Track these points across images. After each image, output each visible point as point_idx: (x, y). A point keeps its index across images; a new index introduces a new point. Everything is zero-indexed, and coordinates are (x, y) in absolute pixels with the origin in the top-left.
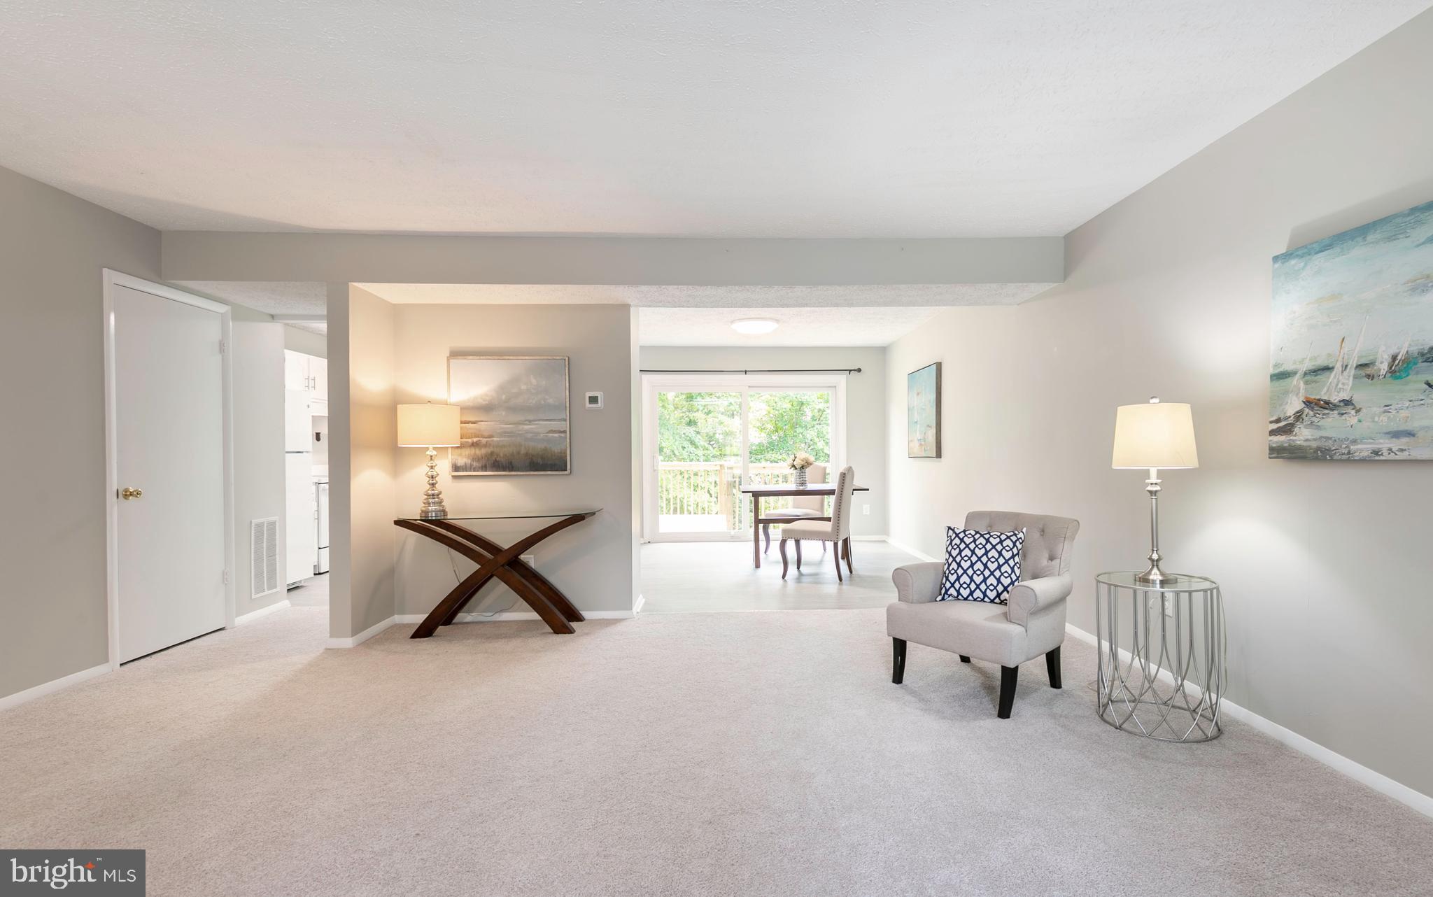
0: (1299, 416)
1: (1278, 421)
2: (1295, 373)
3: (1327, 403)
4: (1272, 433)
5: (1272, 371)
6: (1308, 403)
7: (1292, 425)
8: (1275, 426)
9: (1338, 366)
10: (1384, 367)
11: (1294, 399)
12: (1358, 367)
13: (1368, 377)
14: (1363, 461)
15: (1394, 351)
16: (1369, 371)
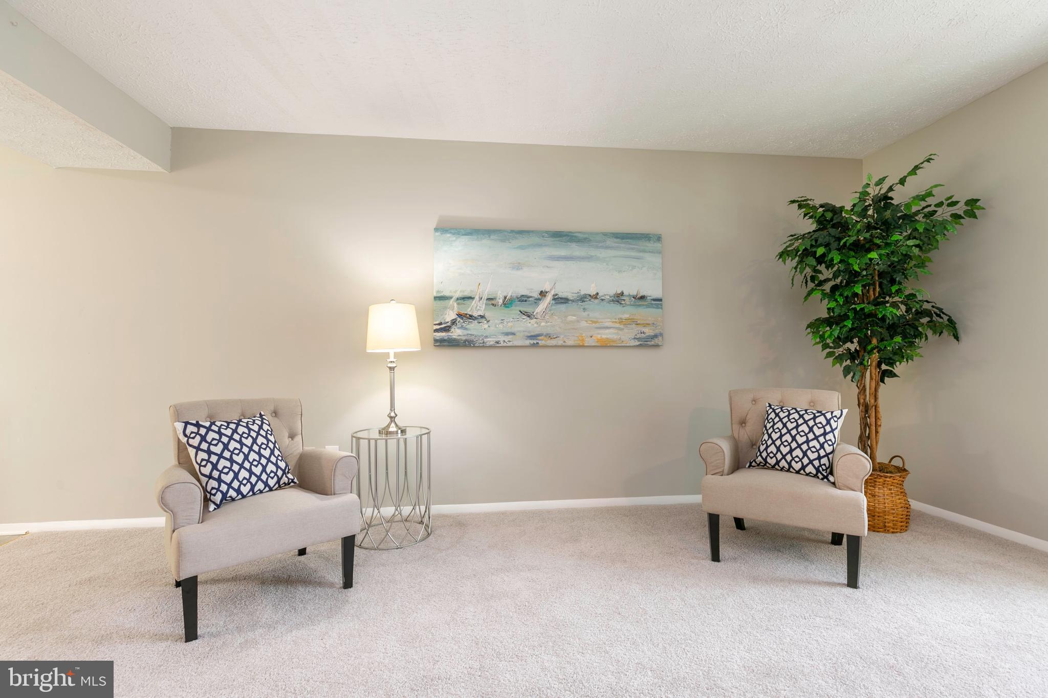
0: (454, 322)
1: (440, 324)
2: (451, 298)
3: (471, 316)
4: (436, 331)
5: (435, 294)
6: (460, 315)
7: (450, 327)
8: (438, 327)
9: (477, 298)
10: (501, 301)
11: (451, 312)
12: (487, 299)
13: (493, 305)
14: (491, 347)
15: (505, 294)
16: (493, 302)
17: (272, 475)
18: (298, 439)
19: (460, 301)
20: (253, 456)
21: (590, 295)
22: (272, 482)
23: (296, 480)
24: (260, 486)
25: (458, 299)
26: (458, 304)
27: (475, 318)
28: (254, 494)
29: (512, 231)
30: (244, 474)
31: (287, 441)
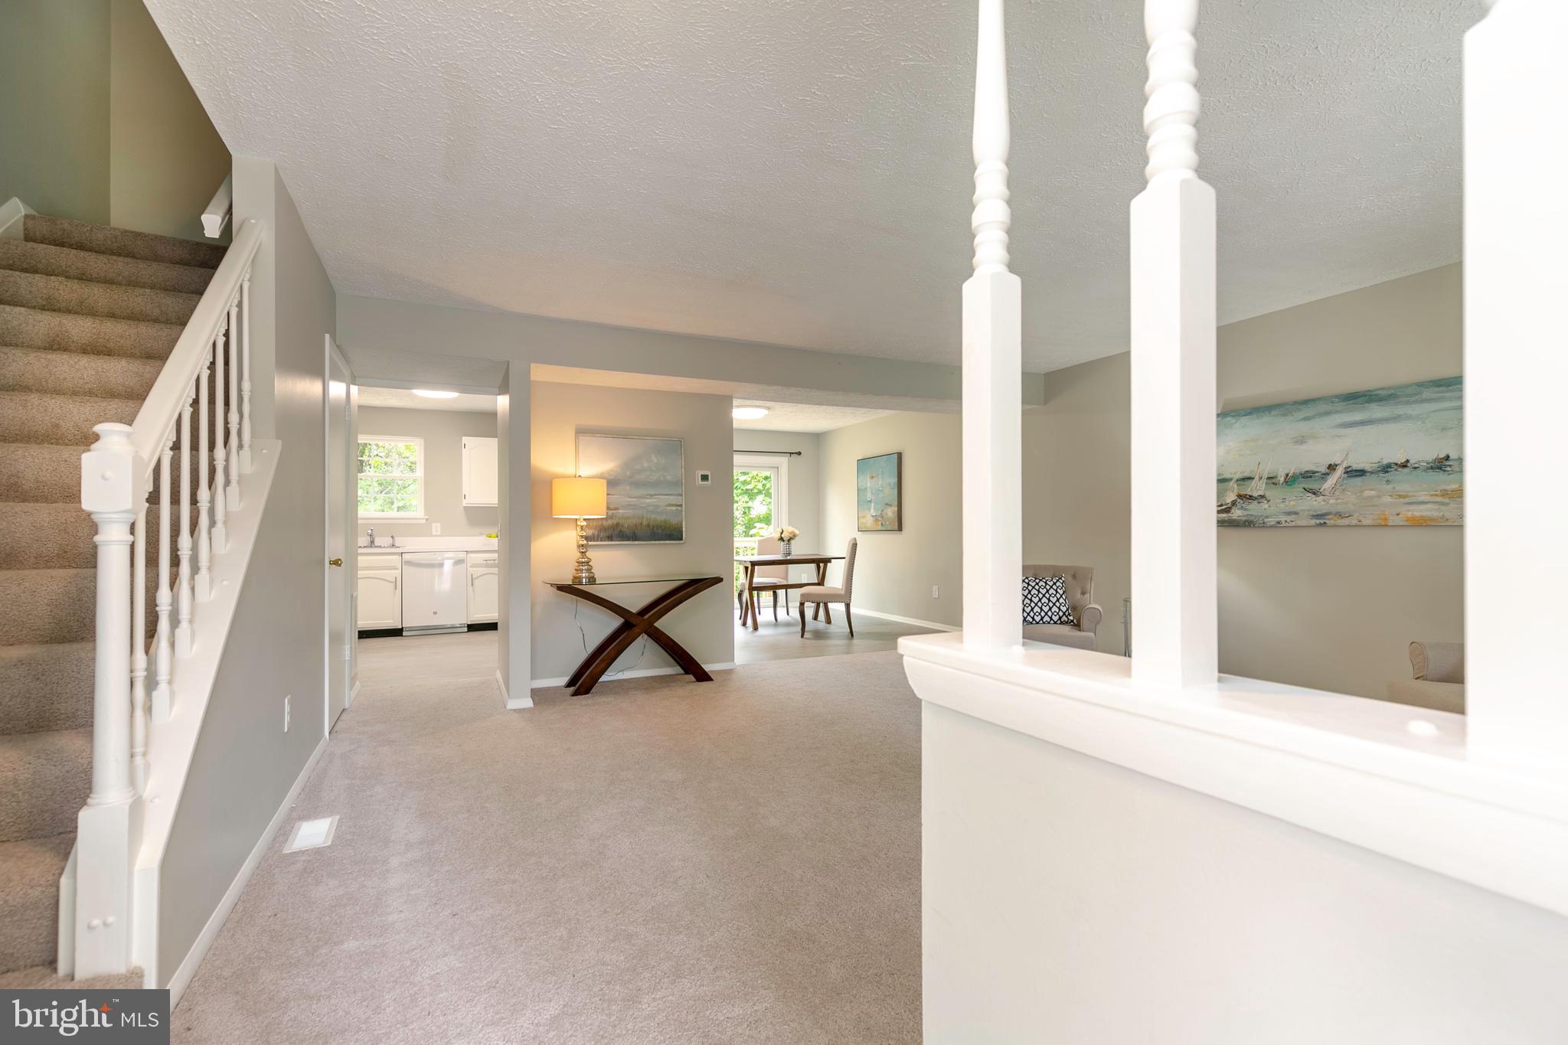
0: (1234, 503)
1: (1221, 505)
2: (1233, 479)
3: (1250, 496)
5: (1218, 477)
6: (1240, 496)
7: (1231, 508)
8: (1220, 508)
9: (1257, 477)
10: (1282, 479)
11: (1231, 494)
12: (1268, 478)
13: (1273, 483)
14: (1272, 526)
15: (1287, 471)
16: (1274, 481)
17: (1055, 614)
18: (1087, 596)
19: (1239, 482)
20: (1044, 600)
21: (1396, 464)
22: (1055, 618)
23: (1075, 621)
24: (1047, 619)
25: (1237, 480)
26: (1238, 485)
27: (1256, 499)
28: (1044, 623)
29: (1295, 403)
30: (1037, 609)
31: (1079, 596)
